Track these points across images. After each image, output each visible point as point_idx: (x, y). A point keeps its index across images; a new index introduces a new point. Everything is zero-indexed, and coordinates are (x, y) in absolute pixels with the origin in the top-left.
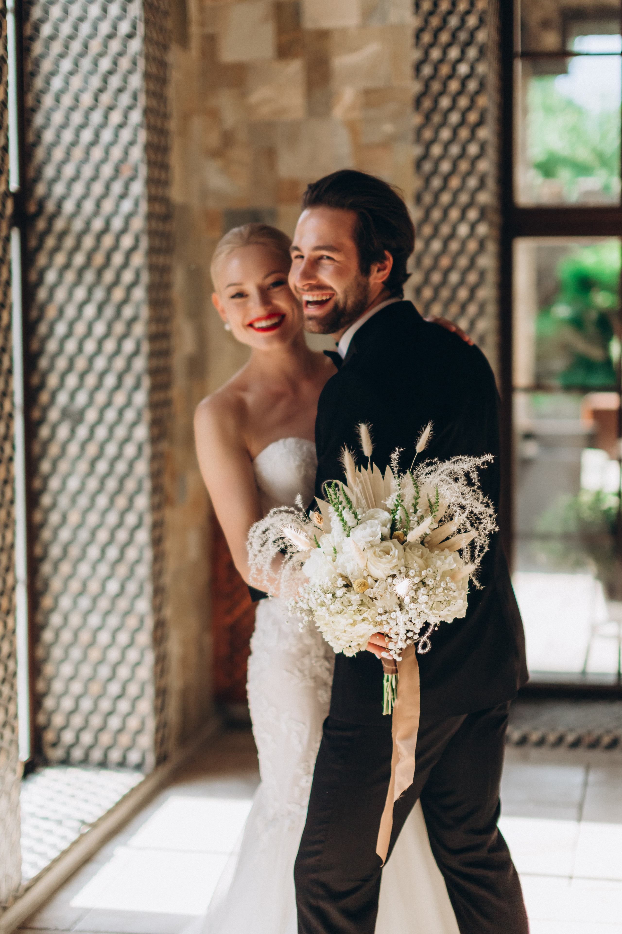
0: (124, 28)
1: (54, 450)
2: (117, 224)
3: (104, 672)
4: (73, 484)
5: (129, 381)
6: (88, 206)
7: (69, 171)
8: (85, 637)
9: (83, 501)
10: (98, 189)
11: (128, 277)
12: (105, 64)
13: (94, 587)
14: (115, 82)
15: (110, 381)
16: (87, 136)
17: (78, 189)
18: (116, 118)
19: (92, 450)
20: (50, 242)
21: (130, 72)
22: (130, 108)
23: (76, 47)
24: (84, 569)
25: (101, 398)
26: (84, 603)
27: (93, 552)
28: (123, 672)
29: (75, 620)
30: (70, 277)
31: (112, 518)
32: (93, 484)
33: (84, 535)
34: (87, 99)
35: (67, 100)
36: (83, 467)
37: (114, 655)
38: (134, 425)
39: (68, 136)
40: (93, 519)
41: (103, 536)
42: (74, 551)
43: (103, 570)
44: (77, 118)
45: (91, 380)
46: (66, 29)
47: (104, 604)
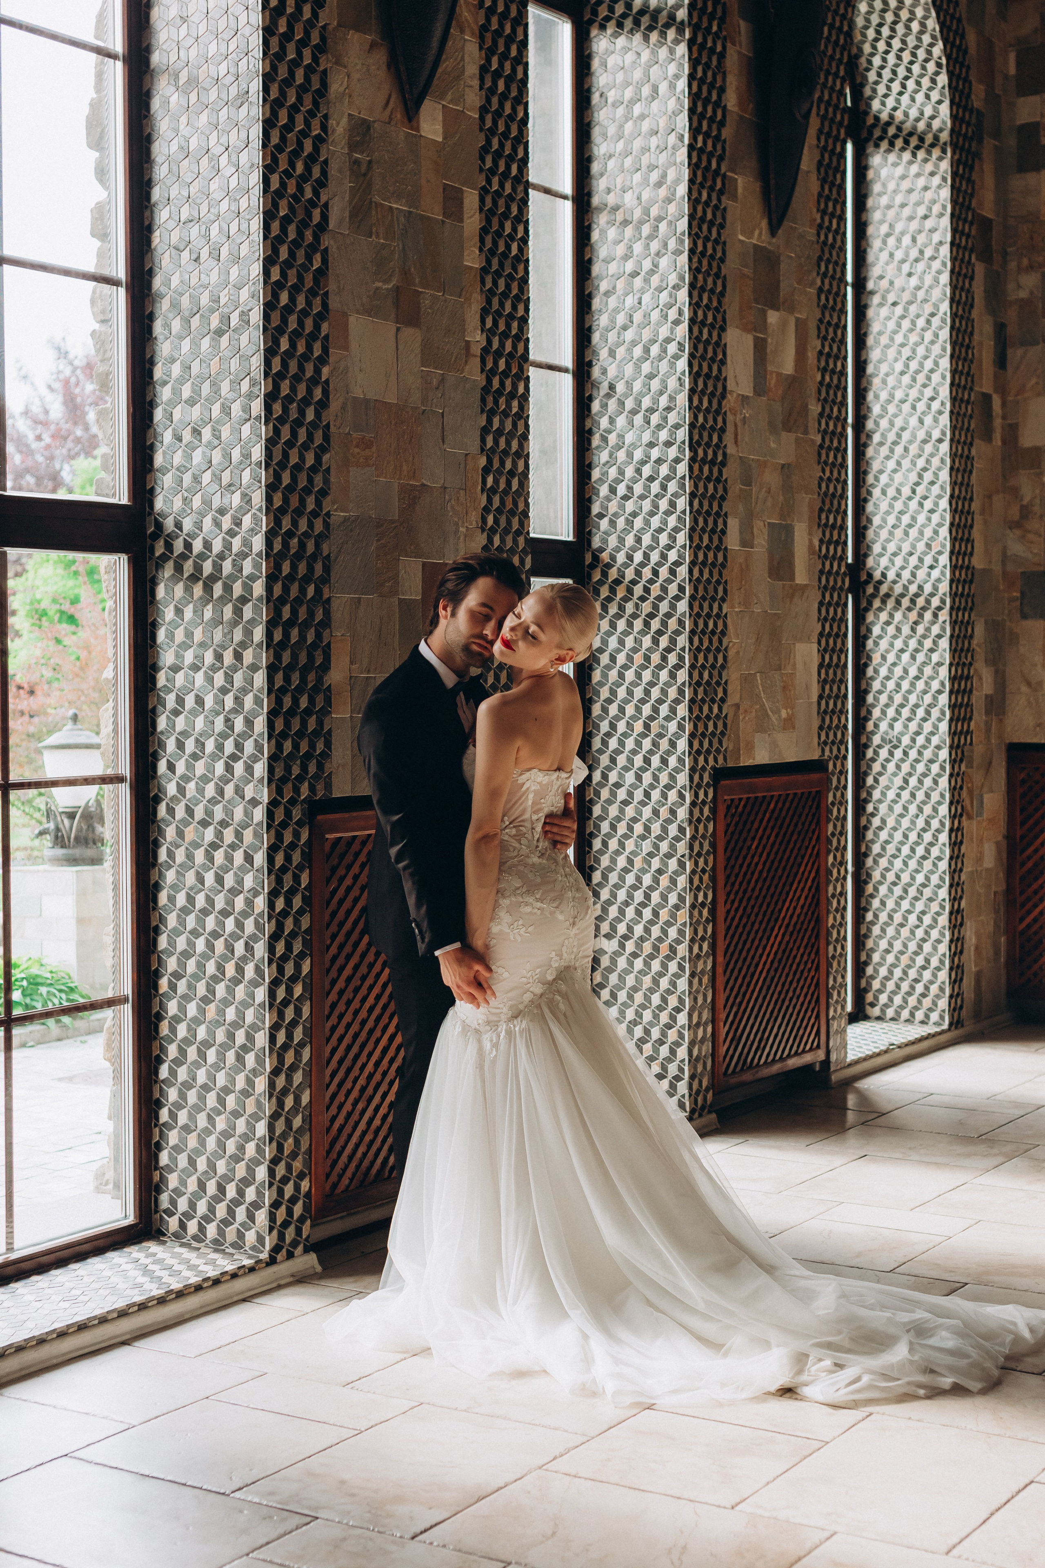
0: (936, 434)
1: (876, 767)
2: (928, 589)
3: (912, 946)
4: (891, 795)
5: (935, 713)
6: (906, 575)
7: (891, 547)
8: (898, 918)
9: (898, 809)
10: (913, 561)
11: (936, 630)
12: (921, 463)
13: (905, 878)
14: (928, 476)
15: (920, 713)
16: (906, 519)
17: (899, 561)
18: (928, 504)
19: (906, 767)
20: (877, 603)
21: (939, 469)
22: (940, 497)
23: (899, 450)
24: (898, 863)
25: (913, 726)
26: (898, 891)
27: (905, 850)
28: (927, 947)
29: (890, 904)
30: (891, 630)
31: (920, 823)
32: (905, 795)
33: (898, 836)
34: (906, 491)
35: (891, 492)
36: (898, 781)
37: (920, 933)
38: (938, 747)
39: (891, 520)
40: (905, 823)
41: (913, 837)
42: (891, 849)
43: (913, 864)
44: (899, 506)
45: (905, 713)
46: (891, 436)
47: (912, 892)
